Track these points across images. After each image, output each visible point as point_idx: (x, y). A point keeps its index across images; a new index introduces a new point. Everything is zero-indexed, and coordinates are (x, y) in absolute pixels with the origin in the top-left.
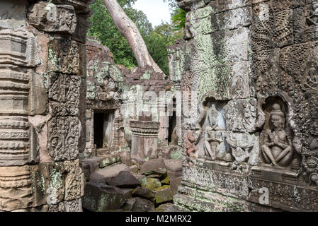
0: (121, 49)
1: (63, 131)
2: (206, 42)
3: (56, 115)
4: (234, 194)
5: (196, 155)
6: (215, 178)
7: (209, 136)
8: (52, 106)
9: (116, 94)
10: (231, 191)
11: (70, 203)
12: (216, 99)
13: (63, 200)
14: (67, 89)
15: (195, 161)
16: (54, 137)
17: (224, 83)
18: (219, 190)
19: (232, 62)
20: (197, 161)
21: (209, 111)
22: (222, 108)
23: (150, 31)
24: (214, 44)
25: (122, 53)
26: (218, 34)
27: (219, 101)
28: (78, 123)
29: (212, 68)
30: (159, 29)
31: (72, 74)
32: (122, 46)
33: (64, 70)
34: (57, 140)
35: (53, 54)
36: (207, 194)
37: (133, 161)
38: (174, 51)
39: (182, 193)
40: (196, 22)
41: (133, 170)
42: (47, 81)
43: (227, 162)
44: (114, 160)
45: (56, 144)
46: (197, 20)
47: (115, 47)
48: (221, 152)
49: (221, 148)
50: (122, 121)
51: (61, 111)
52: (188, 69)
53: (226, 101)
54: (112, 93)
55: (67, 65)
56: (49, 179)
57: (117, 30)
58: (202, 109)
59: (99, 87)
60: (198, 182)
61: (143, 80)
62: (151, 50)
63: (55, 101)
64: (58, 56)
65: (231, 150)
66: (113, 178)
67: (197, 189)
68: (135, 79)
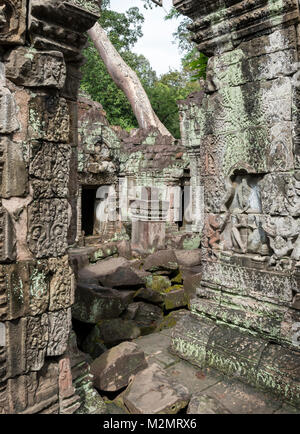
0: (118, 106)
1: (48, 219)
2: (234, 97)
3: (38, 197)
4: (273, 298)
5: (221, 246)
6: (247, 277)
7: (238, 221)
8: (33, 185)
9: (111, 164)
10: (269, 294)
11: (56, 314)
12: (249, 171)
13: (47, 311)
14: (53, 163)
15: (219, 254)
16: (36, 226)
17: (259, 151)
18: (253, 293)
19: (270, 122)
20: (222, 254)
21: (239, 189)
22: (255, 183)
23: (154, 81)
24: (245, 99)
25: (118, 111)
26: (251, 85)
27: (252, 175)
28: (67, 207)
29: (242, 131)
30: (165, 79)
31: (60, 142)
32: (118, 102)
33: (50, 137)
34: (40, 230)
35: (36, 116)
36: (235, 299)
37: (134, 252)
38: (187, 107)
39: (202, 297)
40: (222, 70)
41: (134, 265)
42: (27, 153)
43: (262, 256)
44: (109, 251)
45: (38, 236)
46: (222, 68)
47: (109, 103)
48: (255, 242)
49: (255, 237)
51: (45, 192)
52: (210, 132)
53: (262, 175)
54: (105, 164)
55: (53, 130)
56: (29, 283)
57: (111, 80)
58: (229, 185)
59: (88, 155)
60: (224, 283)
61: (147, 146)
62: (156, 106)
63: (38, 178)
64: (42, 119)
65: (268, 239)
66: (107, 276)
67: (223, 291)
68: (135, 145)
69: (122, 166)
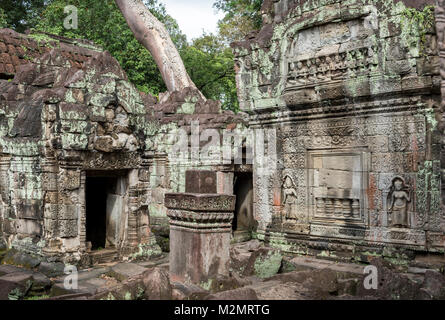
0: (140, 70)
9: (132, 138)
25: (141, 76)
32: (141, 65)
37: (175, 291)
38: (246, 51)
47: (129, 66)
50: (143, 192)
54: (122, 138)
57: (132, 36)
59: (95, 124)
61: (183, 115)
68: (167, 114)
69: (148, 142)
